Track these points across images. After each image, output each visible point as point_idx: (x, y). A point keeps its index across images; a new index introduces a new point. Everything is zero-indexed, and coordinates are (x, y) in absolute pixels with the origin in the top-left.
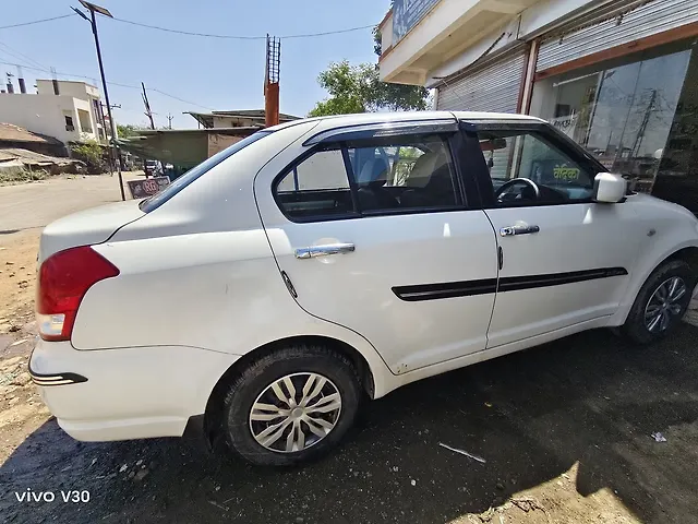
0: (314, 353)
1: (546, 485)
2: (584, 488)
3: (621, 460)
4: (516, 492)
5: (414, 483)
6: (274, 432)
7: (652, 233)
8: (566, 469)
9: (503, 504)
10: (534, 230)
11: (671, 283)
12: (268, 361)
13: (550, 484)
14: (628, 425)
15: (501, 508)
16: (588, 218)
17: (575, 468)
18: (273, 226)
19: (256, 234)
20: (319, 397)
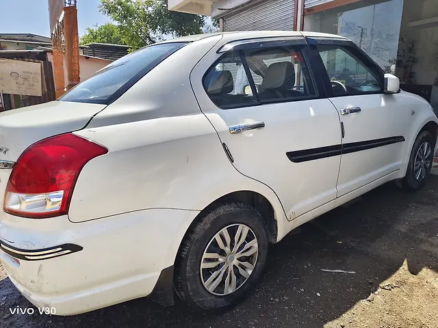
0: (240, 207)
1: (394, 275)
2: (414, 271)
3: (426, 252)
4: (380, 283)
5: (319, 294)
6: (217, 277)
7: (413, 113)
8: (401, 264)
9: (376, 290)
10: (357, 110)
11: (424, 146)
12: (211, 216)
13: (396, 274)
14: (423, 234)
15: (376, 293)
16: (383, 103)
17: (405, 262)
18: (210, 111)
19: (198, 118)
20: (244, 244)
